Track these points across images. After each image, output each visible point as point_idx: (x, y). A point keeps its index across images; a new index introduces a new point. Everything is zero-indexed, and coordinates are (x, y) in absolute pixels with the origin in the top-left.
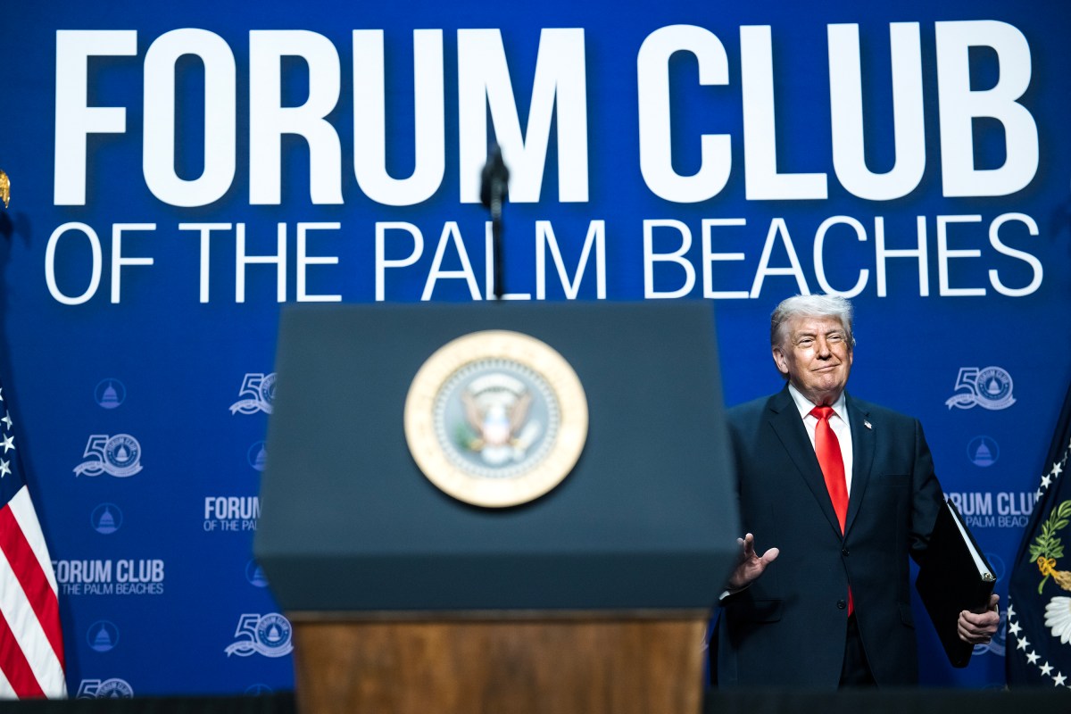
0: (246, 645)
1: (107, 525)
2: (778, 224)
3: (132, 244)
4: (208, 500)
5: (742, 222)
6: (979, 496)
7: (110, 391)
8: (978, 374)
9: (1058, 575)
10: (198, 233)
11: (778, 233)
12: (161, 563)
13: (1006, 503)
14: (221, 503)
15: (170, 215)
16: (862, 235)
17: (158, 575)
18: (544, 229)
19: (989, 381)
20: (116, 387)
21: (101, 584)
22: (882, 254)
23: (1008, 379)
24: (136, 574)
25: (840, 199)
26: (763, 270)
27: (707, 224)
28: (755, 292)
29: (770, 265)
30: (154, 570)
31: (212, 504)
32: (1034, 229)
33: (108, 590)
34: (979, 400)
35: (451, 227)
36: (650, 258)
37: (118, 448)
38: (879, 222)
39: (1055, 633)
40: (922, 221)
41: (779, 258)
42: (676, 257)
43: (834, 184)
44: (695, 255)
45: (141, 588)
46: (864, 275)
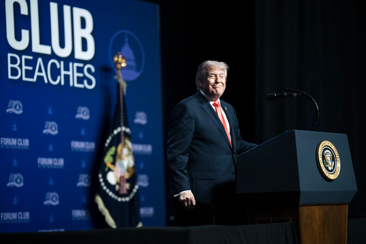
2: (40, 60)
5: (32, 58)
16: (58, 66)
22: (63, 72)
25: (53, 55)
26: (37, 74)
27: (24, 57)
28: (35, 79)
32: (93, 70)
36: (10, 66)
38: (62, 63)
40: (71, 64)
41: (40, 71)
42: (16, 66)
43: (52, 50)
44: (20, 66)
46: (59, 78)
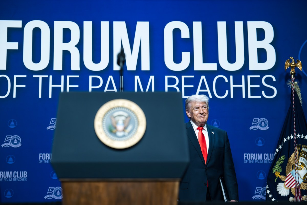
0: (51, 196)
1: (11, 161)
2: (203, 77)
3: (19, 81)
4: (40, 154)
5: (193, 77)
6: (259, 154)
7: (12, 123)
8: (259, 120)
9: (280, 177)
10: (38, 78)
11: (203, 80)
12: (26, 172)
13: (266, 157)
14: (44, 155)
15: (30, 73)
16: (227, 81)
17: (25, 176)
18: (137, 78)
19: (262, 122)
20: (14, 122)
21: (9, 178)
22: (232, 86)
23: (267, 121)
24: (19, 176)
25: (220, 70)
26: (199, 90)
27: (183, 77)
29: (201, 89)
30: (24, 174)
31: (41, 155)
32: (274, 80)
33: (11, 180)
34: (259, 127)
35: (111, 77)
36: (167, 86)
37: (14, 139)
38: (231, 77)
39: (279, 193)
40: (243, 77)
41: (203, 87)
42: (174, 86)
43: (219, 66)
44: (180, 86)
45: (20, 180)
46: (227, 92)
